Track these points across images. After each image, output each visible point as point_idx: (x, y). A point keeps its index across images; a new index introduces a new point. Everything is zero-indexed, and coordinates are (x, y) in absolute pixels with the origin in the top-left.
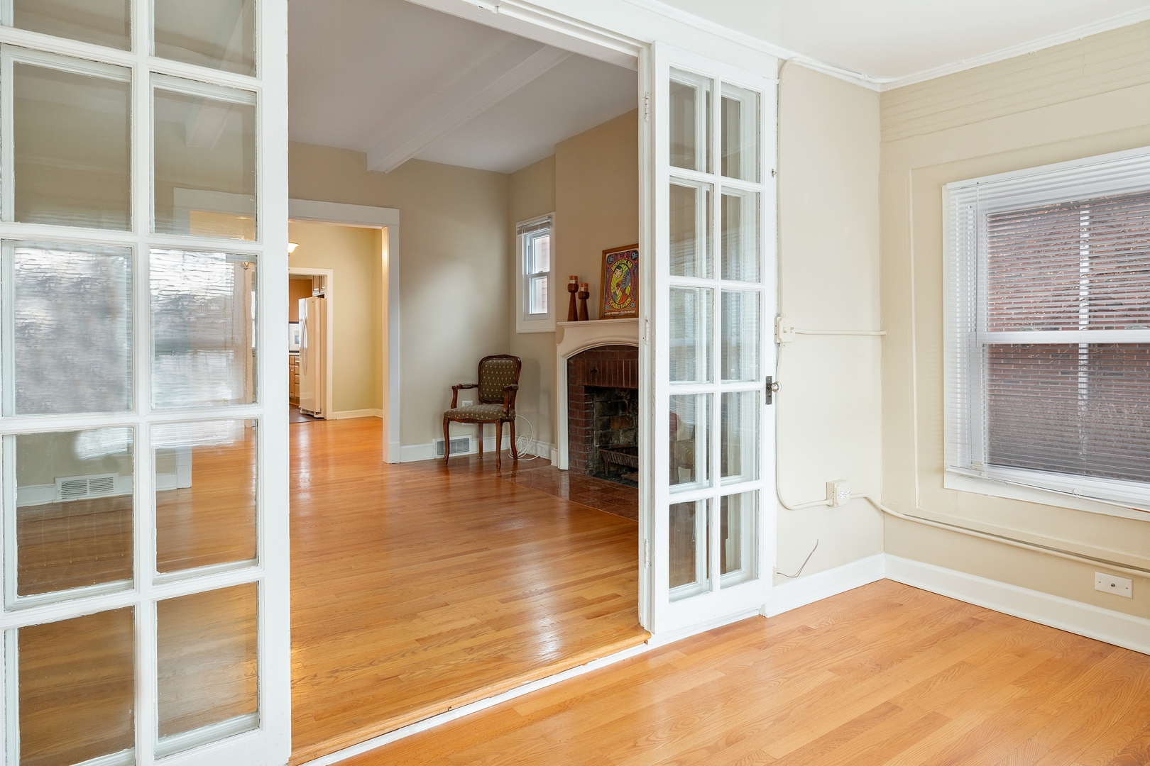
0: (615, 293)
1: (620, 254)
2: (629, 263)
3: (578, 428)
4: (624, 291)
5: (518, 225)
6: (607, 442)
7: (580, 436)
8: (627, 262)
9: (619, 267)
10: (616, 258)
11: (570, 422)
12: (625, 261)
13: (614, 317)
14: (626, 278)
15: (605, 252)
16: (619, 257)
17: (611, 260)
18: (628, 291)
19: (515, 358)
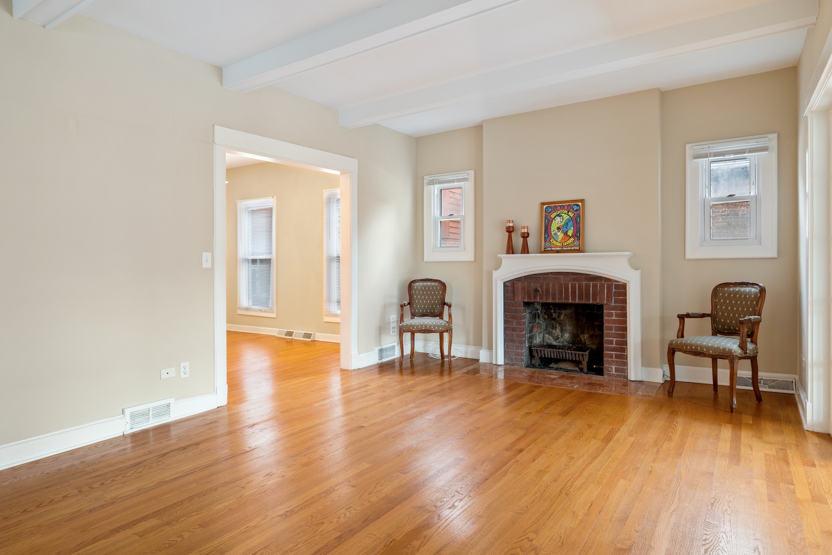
0: (556, 234)
1: (560, 206)
2: (570, 213)
3: (515, 333)
4: (566, 233)
5: (427, 179)
6: (532, 342)
7: (517, 339)
8: (568, 212)
9: (558, 215)
10: (555, 209)
11: (505, 329)
12: (566, 212)
13: (558, 252)
14: (567, 224)
15: (543, 204)
16: (558, 208)
17: (550, 210)
18: (570, 233)
19: (439, 281)
